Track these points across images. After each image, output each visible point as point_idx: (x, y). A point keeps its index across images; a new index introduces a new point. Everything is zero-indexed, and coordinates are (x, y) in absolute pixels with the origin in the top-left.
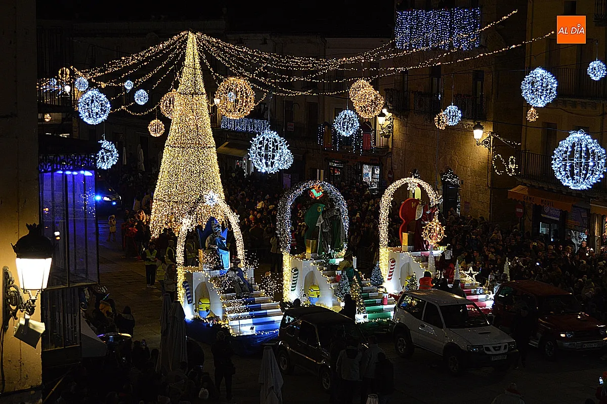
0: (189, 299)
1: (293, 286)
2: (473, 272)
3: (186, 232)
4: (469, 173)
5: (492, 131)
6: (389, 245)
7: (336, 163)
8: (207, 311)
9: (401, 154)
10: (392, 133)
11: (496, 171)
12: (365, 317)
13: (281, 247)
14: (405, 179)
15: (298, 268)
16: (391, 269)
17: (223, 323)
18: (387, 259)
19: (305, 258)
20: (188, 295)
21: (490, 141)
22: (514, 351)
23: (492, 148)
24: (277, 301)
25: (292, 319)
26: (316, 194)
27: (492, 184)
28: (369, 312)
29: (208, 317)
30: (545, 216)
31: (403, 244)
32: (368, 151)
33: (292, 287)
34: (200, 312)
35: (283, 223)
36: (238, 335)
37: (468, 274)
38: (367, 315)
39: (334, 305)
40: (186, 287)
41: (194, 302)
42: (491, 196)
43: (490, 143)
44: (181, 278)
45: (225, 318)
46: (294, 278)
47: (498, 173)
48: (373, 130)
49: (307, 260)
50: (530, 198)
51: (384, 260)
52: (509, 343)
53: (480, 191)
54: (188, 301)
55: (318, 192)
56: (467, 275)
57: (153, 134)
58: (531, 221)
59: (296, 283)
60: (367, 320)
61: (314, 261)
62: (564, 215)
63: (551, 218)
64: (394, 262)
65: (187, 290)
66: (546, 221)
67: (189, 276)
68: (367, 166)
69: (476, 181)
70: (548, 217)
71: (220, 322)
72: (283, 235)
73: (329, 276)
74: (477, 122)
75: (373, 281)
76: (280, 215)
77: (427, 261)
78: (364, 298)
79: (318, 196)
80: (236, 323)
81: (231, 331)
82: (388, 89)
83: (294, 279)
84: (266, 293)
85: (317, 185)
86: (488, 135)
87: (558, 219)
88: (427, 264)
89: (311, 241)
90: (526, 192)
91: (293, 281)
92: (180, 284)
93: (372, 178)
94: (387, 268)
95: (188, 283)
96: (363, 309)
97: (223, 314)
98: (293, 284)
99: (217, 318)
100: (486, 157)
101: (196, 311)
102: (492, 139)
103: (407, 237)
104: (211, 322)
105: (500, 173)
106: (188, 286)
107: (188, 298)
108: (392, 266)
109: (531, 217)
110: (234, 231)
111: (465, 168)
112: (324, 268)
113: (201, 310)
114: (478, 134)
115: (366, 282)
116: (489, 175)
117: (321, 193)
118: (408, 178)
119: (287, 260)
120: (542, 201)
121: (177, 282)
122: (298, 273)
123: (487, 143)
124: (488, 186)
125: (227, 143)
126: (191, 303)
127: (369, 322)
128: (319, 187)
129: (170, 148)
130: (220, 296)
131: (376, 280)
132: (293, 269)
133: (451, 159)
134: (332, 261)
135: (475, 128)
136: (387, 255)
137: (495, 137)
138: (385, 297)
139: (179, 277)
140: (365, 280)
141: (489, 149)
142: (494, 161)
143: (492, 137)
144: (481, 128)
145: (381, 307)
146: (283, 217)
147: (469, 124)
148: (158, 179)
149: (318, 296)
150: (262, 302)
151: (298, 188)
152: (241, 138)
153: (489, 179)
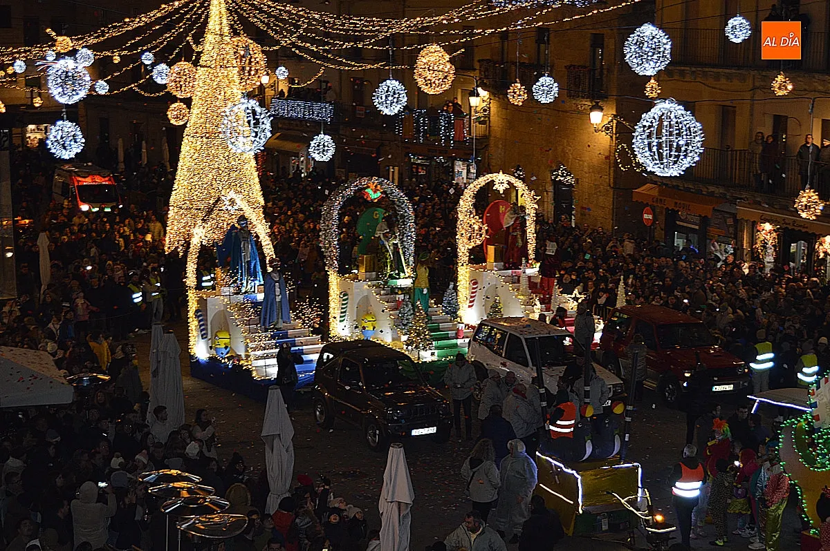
0: (203, 333)
1: (342, 315)
2: (578, 296)
3: (199, 245)
4: (586, 169)
5: (615, 113)
6: (471, 261)
7: (420, 159)
8: (226, 348)
9: (500, 146)
10: (489, 118)
11: (620, 166)
12: (433, 354)
13: (326, 265)
14: (491, 175)
15: (349, 292)
16: (473, 293)
17: (246, 364)
18: (467, 279)
19: (357, 279)
20: (202, 328)
21: (612, 126)
22: (622, 395)
23: (614, 136)
24: (317, 334)
25: (331, 356)
26: (373, 195)
27: (615, 183)
28: (437, 348)
29: (228, 355)
30: (681, 224)
31: (488, 260)
32: (460, 143)
33: (341, 317)
34: (216, 349)
35: (328, 233)
36: (263, 378)
37: (573, 299)
38: (436, 352)
39: (393, 339)
40: (199, 317)
41: (209, 337)
42: (613, 198)
43: (612, 129)
44: (193, 306)
45: (248, 356)
46: (343, 304)
47: (622, 168)
48: (467, 115)
49: (359, 281)
50: (661, 200)
51: (463, 282)
52: (614, 386)
53: (600, 192)
54: (202, 336)
55: (375, 192)
56: (570, 299)
57: (173, 121)
58: (662, 230)
59: (345, 312)
60: (435, 358)
61: (369, 283)
62: (704, 221)
63: (690, 226)
64: (475, 283)
65: (199, 321)
66: (682, 230)
67: (202, 302)
68: (461, 163)
69: (595, 179)
70: (685, 225)
71: (242, 362)
72: (328, 249)
73: (387, 302)
74: (595, 102)
75: (445, 307)
76: (324, 223)
77: (519, 281)
78: (431, 330)
79: (376, 197)
80: (261, 363)
81: (254, 374)
82: (483, 60)
83: (343, 307)
84: (303, 324)
85: (374, 183)
86: (610, 118)
87: (697, 227)
88: (519, 286)
89: (365, 256)
90: (655, 193)
91: (342, 308)
92: (191, 314)
93: (467, 178)
94: (468, 291)
95: (201, 312)
96: (429, 344)
97: (246, 352)
98: (342, 313)
99: (239, 358)
100: (608, 147)
101: (211, 348)
102: (615, 124)
103: (493, 252)
104: (231, 362)
105: (625, 168)
106: (200, 316)
107: (201, 331)
108: (473, 288)
109: (663, 225)
110: (263, 244)
111: (581, 163)
112: (382, 292)
113: (218, 346)
114: (596, 118)
115: (437, 309)
116: (612, 171)
117: (379, 194)
118: (495, 174)
119: (334, 281)
120: (676, 203)
121: (188, 311)
122: (347, 299)
123: (607, 129)
124: (610, 185)
125: (279, 134)
126: (206, 338)
127: (438, 360)
128: (376, 186)
129: (191, 139)
130: (243, 328)
131: (449, 307)
132: (341, 293)
133: (563, 151)
134: (392, 283)
135: (593, 109)
136: (468, 275)
137: (618, 121)
138: (460, 329)
139: (190, 304)
140: (436, 306)
141: (611, 137)
142: (618, 152)
143: (615, 121)
144: (601, 109)
145: (454, 341)
146: (328, 226)
147: (585, 105)
148: (175, 179)
149: (374, 328)
150: (297, 336)
151: (347, 188)
152: (296, 128)
153: (612, 176)
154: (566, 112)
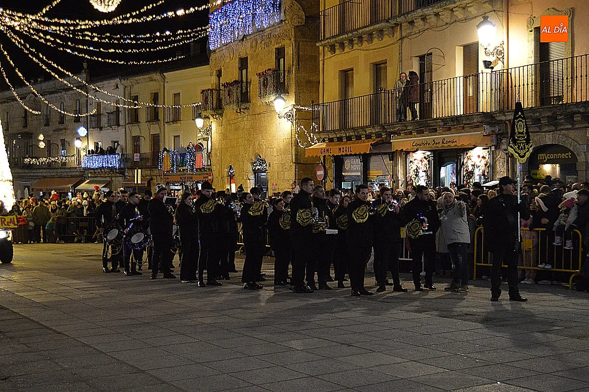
4: (275, 154)
5: (294, 103)
7: (176, 186)
9: (218, 154)
10: (211, 136)
11: (299, 144)
23: (295, 122)
27: (296, 159)
30: (347, 174)
32: (201, 170)
42: (296, 171)
43: (293, 116)
47: (301, 146)
48: (204, 149)
50: (328, 150)
53: (285, 168)
63: (353, 174)
69: (282, 160)
70: (350, 174)
82: (204, 91)
86: (291, 107)
87: (359, 174)
90: (323, 146)
102: (294, 112)
111: (271, 150)
116: (293, 149)
120: (340, 149)
123: (289, 116)
124: (293, 161)
125: (88, 181)
133: (259, 145)
137: (296, 108)
141: (292, 123)
142: (297, 134)
144: (283, 99)
152: (99, 175)
153: (294, 154)
154: (260, 114)
